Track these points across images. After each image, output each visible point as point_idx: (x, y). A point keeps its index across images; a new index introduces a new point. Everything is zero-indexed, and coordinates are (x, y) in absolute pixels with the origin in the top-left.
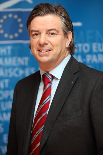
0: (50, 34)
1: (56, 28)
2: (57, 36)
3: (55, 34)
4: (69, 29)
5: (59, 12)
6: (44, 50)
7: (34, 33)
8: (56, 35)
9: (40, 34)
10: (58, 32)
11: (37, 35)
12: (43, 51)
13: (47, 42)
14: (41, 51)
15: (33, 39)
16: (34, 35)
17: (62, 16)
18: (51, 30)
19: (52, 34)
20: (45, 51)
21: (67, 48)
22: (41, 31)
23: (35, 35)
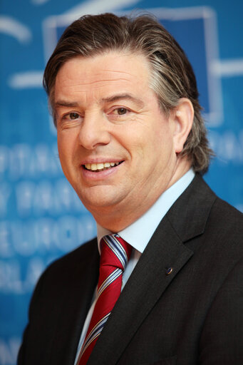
0: (116, 112)
1: (134, 94)
2: (138, 116)
3: (130, 111)
4: (178, 93)
5: (143, 39)
6: (97, 163)
7: (64, 111)
8: (132, 114)
9: (84, 113)
10: (140, 103)
11: (74, 116)
12: (94, 168)
13: (104, 138)
14: (88, 167)
15: (64, 131)
16: (64, 117)
17: (151, 53)
18: (116, 98)
19: (122, 111)
20: (100, 167)
21: (177, 154)
22: (85, 104)
23: (68, 117)
